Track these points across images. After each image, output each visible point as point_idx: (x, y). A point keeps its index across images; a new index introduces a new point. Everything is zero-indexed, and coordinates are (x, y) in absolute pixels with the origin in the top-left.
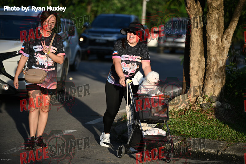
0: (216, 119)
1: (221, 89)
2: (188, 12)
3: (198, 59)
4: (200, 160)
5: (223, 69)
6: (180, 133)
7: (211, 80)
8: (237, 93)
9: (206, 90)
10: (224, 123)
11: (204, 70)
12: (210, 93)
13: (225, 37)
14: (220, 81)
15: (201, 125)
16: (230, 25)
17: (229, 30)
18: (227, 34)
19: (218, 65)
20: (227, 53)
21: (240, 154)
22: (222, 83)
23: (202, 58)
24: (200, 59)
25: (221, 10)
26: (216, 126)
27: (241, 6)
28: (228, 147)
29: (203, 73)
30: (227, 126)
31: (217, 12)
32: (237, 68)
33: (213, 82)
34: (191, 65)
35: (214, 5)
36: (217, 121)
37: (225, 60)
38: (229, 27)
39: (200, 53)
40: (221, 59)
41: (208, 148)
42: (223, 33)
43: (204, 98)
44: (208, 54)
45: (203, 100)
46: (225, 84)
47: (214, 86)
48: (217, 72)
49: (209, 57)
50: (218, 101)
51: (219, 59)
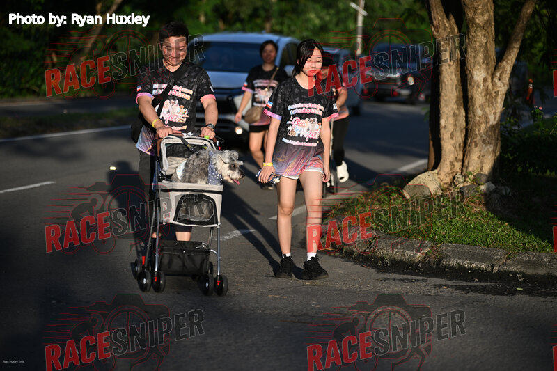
0: (488, 213)
1: (493, 162)
2: (435, 33)
3: (453, 112)
4: (463, 280)
5: (495, 130)
6: (428, 235)
7: (477, 148)
8: (520, 169)
9: (468, 164)
10: (501, 219)
11: (464, 131)
12: (475, 169)
13: (498, 75)
14: (491, 149)
15: (462, 223)
16: (506, 55)
17: (505, 63)
18: (501, 71)
19: (487, 123)
20: (503, 103)
21: (530, 272)
22: (494, 152)
23: (459, 111)
24: (457, 111)
25: (489, 29)
26: (488, 224)
27: (523, 23)
28: (509, 259)
29: (463, 135)
30: (507, 224)
31: (483, 33)
32: (519, 127)
33: (480, 151)
34: (443, 122)
35: (478, 21)
36: (488, 216)
37: (498, 114)
38: (505, 57)
39: (456, 102)
40: (493, 112)
41: (476, 260)
42: (495, 69)
43: (466, 177)
44: (470, 104)
45: (465, 181)
46: (500, 153)
47: (482, 157)
48: (486, 133)
49: (471, 108)
50: (490, 182)
51: (490, 111)
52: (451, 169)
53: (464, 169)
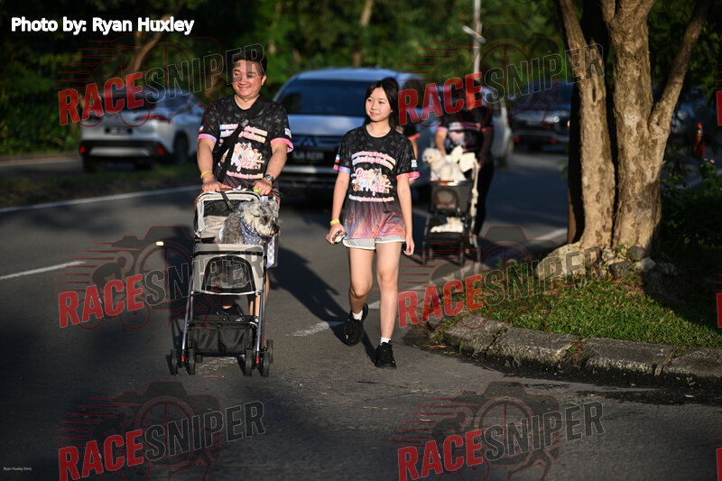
0: (647, 298)
1: (652, 231)
3: (598, 167)
4: (616, 385)
5: (654, 190)
6: (570, 327)
7: (631, 213)
8: (687, 241)
9: (620, 234)
10: (664, 305)
11: (614, 191)
12: (628, 241)
13: (656, 118)
14: (649, 215)
15: (613, 311)
16: (666, 92)
17: (664, 103)
18: (659, 113)
19: (643, 180)
20: (663, 154)
21: (703, 374)
22: (653, 218)
23: (607, 166)
24: (603, 166)
25: (643, 59)
26: (647, 312)
27: (686, 50)
28: (675, 357)
29: (612, 197)
30: (671, 312)
31: (636, 64)
32: (685, 186)
33: (635, 218)
34: (585, 180)
35: (628, 49)
36: (647, 302)
37: (657, 169)
38: (664, 96)
39: (603, 154)
40: (650, 166)
41: (633, 359)
42: (652, 111)
43: (617, 251)
44: (620, 156)
45: (616, 256)
46: (661, 220)
47: (637, 225)
48: (642, 194)
49: (622, 162)
50: (648, 258)
51: (646, 166)
52: (598, 241)
53: (615, 241)
